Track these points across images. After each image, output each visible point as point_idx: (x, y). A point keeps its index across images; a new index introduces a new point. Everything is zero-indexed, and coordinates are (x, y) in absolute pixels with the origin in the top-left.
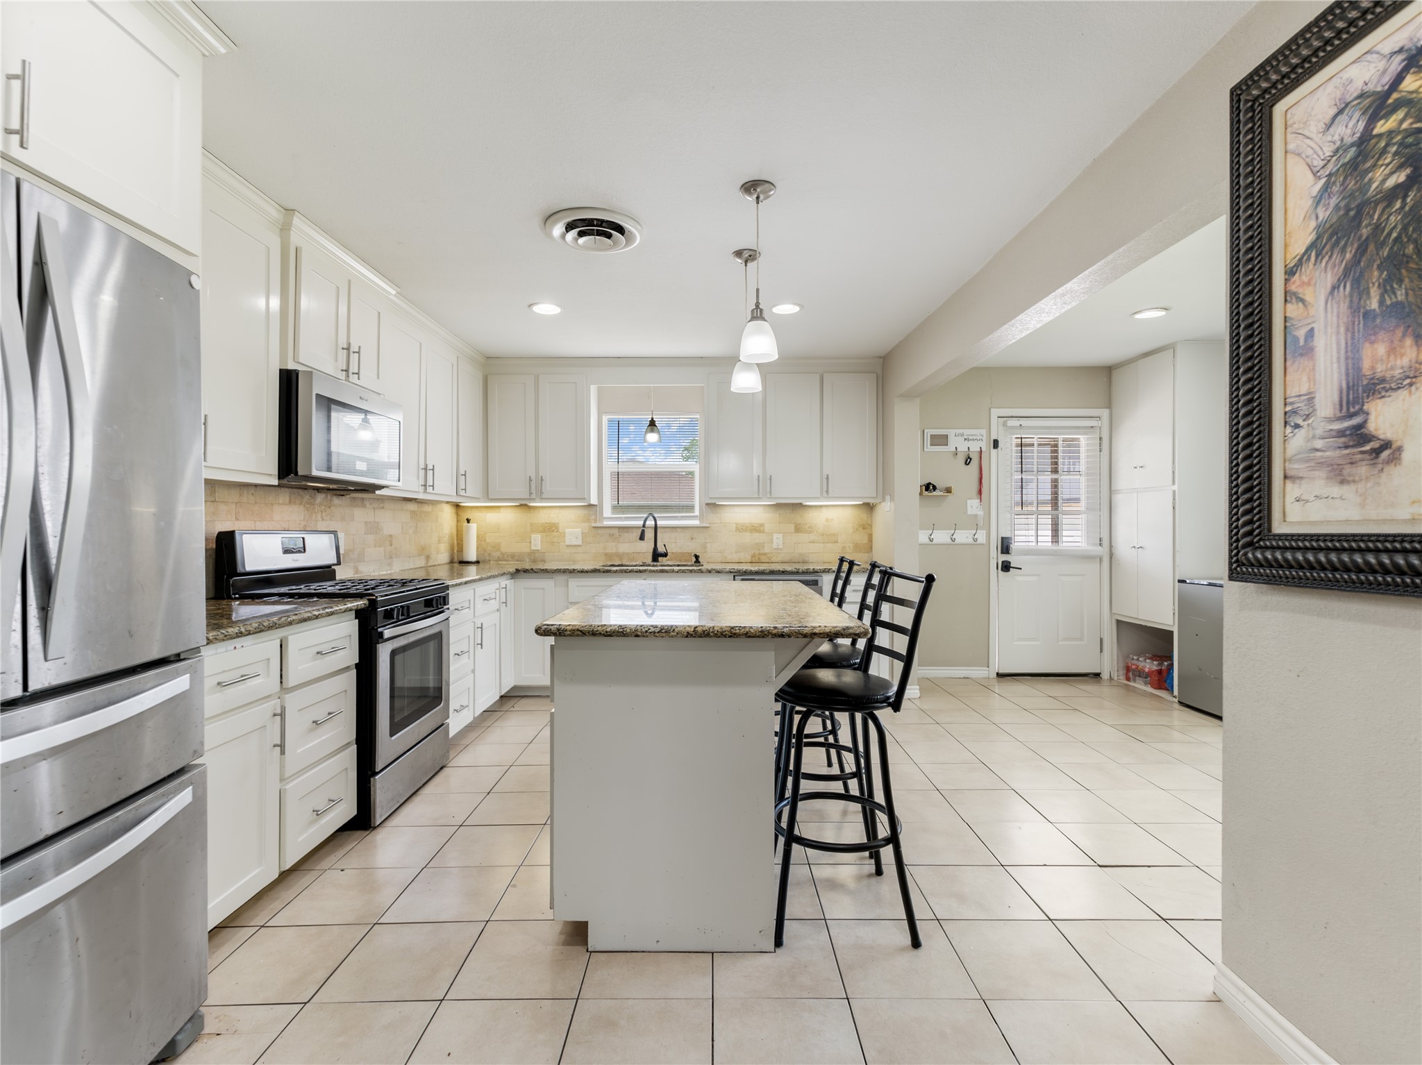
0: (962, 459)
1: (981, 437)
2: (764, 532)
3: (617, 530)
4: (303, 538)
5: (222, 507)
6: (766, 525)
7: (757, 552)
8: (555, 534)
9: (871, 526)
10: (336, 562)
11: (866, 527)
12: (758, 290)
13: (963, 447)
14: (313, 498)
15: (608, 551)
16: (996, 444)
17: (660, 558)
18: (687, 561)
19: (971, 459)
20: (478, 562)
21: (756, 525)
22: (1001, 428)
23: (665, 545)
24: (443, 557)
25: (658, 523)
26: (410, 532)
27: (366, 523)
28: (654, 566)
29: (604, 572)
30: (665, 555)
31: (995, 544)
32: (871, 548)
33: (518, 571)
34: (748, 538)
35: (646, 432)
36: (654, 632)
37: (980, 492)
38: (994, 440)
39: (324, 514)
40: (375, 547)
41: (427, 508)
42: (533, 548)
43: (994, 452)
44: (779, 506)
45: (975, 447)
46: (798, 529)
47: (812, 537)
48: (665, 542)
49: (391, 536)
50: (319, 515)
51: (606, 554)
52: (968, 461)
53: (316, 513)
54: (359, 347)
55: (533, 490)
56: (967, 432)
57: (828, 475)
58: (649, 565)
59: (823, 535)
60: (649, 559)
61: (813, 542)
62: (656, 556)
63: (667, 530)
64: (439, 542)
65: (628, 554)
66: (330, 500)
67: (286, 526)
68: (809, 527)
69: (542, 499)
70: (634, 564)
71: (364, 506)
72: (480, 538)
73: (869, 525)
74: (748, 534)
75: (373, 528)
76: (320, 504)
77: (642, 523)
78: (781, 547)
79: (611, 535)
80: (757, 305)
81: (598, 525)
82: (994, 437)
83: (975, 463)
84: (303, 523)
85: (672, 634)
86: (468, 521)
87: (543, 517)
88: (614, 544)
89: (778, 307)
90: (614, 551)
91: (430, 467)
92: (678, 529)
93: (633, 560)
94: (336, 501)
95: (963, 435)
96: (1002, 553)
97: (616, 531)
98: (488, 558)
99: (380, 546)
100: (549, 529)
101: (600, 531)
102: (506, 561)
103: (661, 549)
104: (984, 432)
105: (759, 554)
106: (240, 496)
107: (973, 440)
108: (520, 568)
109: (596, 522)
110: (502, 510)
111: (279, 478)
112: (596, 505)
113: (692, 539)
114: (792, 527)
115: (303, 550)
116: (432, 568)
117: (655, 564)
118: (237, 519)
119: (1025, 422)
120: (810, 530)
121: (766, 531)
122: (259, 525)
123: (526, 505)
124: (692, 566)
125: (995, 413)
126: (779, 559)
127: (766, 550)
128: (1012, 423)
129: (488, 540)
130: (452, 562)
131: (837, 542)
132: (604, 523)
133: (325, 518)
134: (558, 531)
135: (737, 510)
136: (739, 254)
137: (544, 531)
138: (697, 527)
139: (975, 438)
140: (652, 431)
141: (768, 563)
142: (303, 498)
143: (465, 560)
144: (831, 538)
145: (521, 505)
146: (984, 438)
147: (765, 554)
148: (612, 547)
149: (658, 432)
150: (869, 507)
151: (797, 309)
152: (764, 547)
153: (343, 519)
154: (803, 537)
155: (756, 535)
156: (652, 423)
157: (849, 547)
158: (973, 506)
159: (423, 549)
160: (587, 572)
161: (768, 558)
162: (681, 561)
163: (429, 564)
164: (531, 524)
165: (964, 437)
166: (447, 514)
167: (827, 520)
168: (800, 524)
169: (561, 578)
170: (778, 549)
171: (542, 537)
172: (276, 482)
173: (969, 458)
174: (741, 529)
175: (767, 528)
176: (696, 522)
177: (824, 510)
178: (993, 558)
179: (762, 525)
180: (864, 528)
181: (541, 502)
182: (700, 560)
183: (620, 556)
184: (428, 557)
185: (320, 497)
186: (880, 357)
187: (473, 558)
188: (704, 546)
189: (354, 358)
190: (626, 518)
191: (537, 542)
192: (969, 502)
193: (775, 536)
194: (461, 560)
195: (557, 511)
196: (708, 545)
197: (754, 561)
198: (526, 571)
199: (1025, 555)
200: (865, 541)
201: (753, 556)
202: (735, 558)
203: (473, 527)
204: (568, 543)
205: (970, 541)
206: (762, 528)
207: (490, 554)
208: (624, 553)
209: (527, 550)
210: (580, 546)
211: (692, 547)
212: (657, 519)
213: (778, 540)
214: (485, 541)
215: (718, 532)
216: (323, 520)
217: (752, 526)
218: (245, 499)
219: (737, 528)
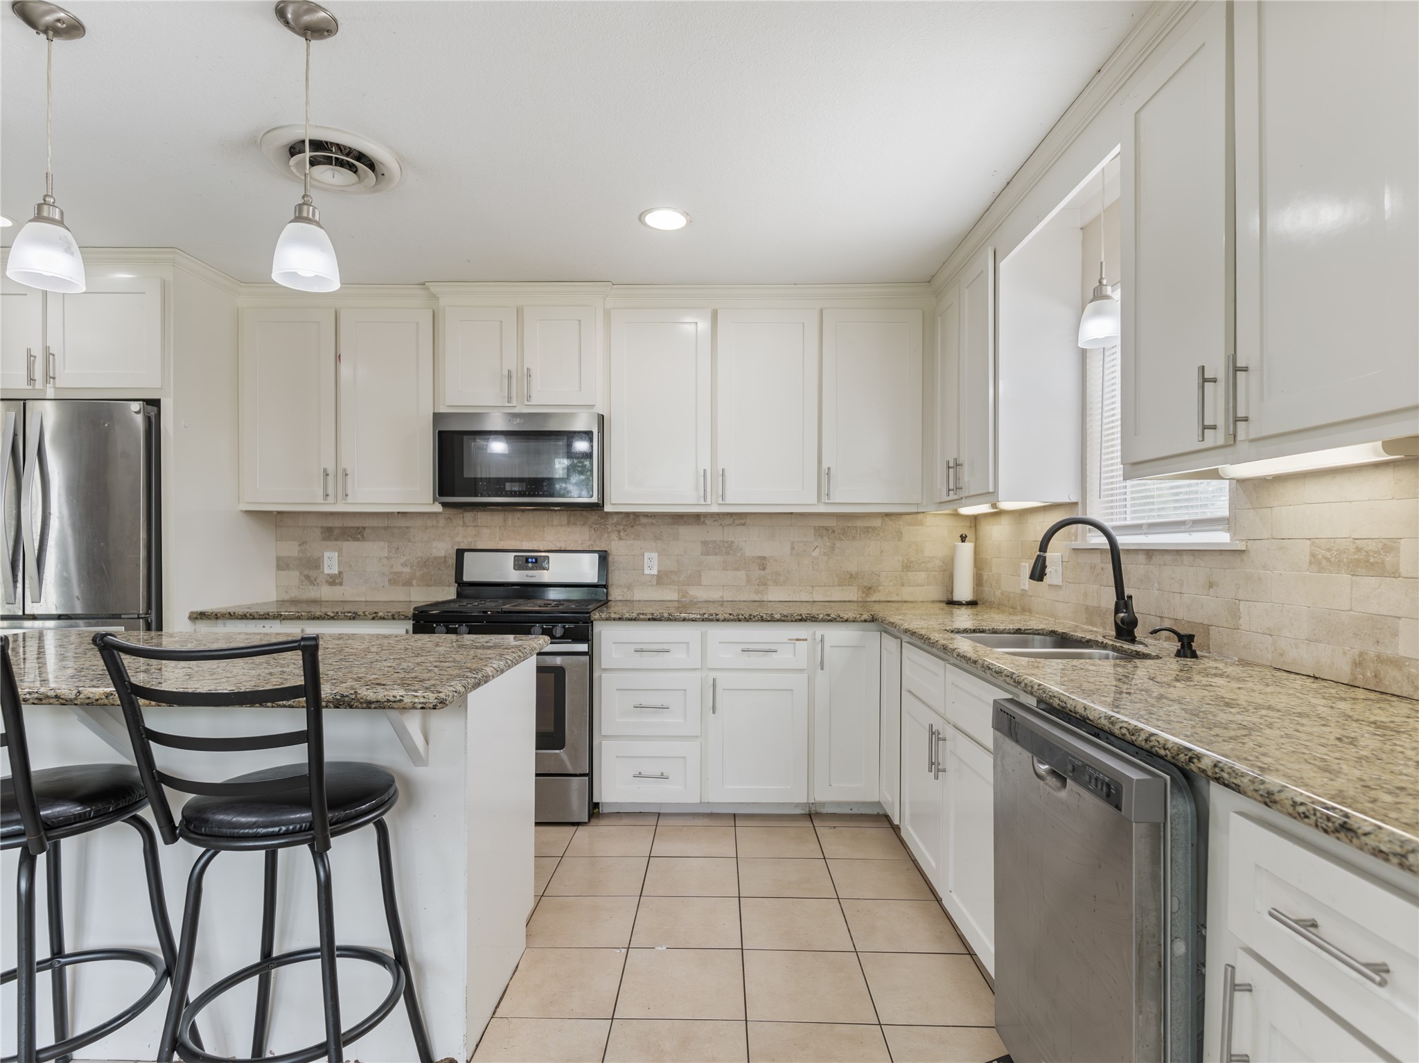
2: (1395, 574)
3: (1099, 556)
4: (548, 557)
6: (1402, 546)
7: (1372, 652)
15: (1089, 601)
20: (973, 604)
21: (1372, 546)
27: (704, 543)
39: (621, 534)
40: (725, 569)
49: (764, 558)
50: (614, 535)
51: (1087, 608)
53: (608, 533)
74: (1347, 578)
75: (718, 548)
79: (1092, 567)
86: (962, 538)
87: (1031, 531)
92: (1187, 559)
97: (1098, 559)
99: (737, 569)
101: (1081, 558)
105: (1378, 657)
110: (1002, 520)
112: (1076, 504)
113: (1211, 586)
115: (542, 567)
121: (1403, 570)
129: (993, 570)
133: (623, 538)
135: (1312, 490)
137: (1031, 556)
138: (1221, 551)
143: (955, 599)
147: (1397, 663)
148: (1093, 596)
152: (1395, 634)
153: (656, 538)
155: (1369, 583)
159: (852, 577)
163: (871, 599)
164: (1022, 543)
171: (1029, 567)
174: (1327, 558)
176: (1221, 538)
179: (1390, 546)
183: (1102, 616)
188: (1234, 610)
191: (1025, 577)
195: (1042, 518)
196: (1241, 607)
201: (1358, 663)
204: (1049, 579)
206: (1389, 559)
207: (990, 595)
208: (1106, 610)
211: (1210, 609)
215: (1265, 567)
216: (620, 539)
217: (1358, 550)
218: (510, 522)
219: (1313, 555)
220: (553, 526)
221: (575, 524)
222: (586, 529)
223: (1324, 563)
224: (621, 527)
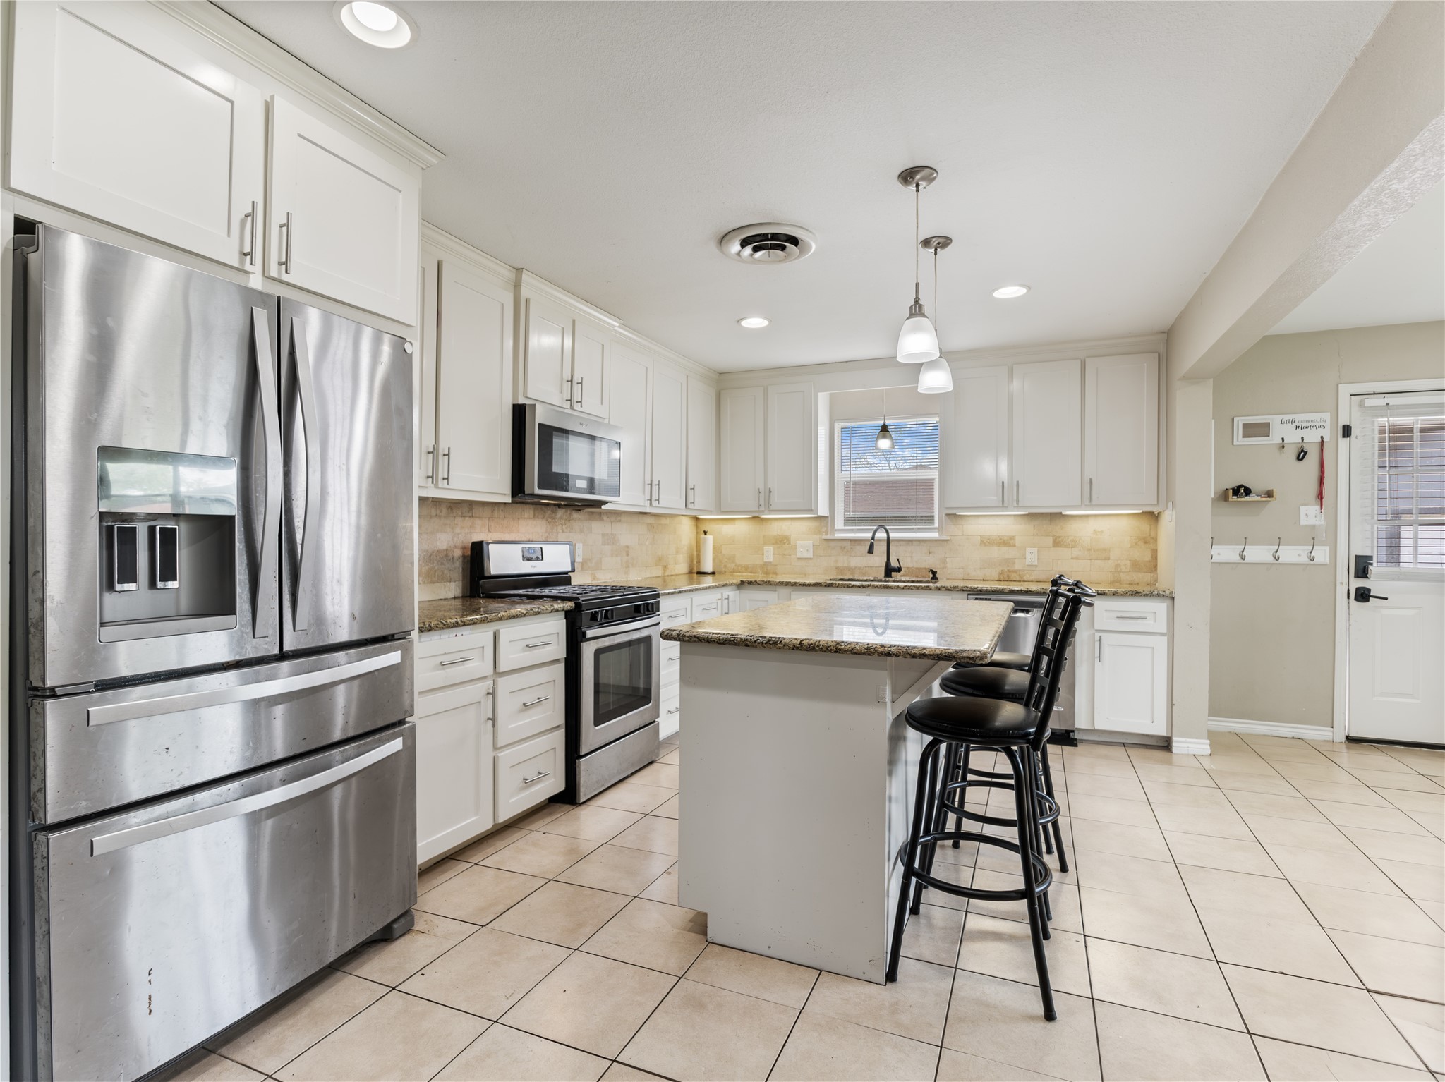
0: (1291, 453)
1: (1322, 423)
2: (1014, 546)
3: (849, 542)
4: (541, 548)
5: (478, 522)
6: (1017, 538)
7: (1006, 569)
8: (786, 546)
9: (1155, 540)
10: (570, 569)
11: (1150, 541)
12: (917, 285)
13: (1293, 437)
14: (553, 513)
15: (840, 564)
16: (1347, 431)
17: (893, 573)
18: (924, 577)
19: (1306, 453)
20: (713, 573)
21: (1006, 538)
22: (1355, 409)
23: (898, 560)
24: (682, 567)
25: (892, 535)
26: (647, 543)
27: (603, 535)
28: (885, 581)
29: (825, 586)
30: (899, 570)
31: (1344, 563)
32: (1155, 567)
33: (742, 582)
34: (995, 553)
35: (878, 439)
36: (763, 643)
37: (1320, 496)
38: (1344, 426)
39: (564, 527)
40: (612, 556)
41: (664, 521)
42: (766, 560)
43: (1343, 442)
44: (1032, 516)
45: (1312, 437)
46: (1057, 543)
47: (1075, 552)
48: (900, 556)
49: (627, 547)
50: (560, 528)
51: (837, 568)
52: (1301, 455)
53: (557, 526)
54: (582, 378)
55: (762, 502)
56: (1299, 418)
57: (1090, 479)
58: (881, 581)
59: (1089, 550)
60: (881, 575)
61: (1077, 558)
62: (889, 570)
63: (901, 543)
64: (677, 553)
65: (860, 568)
66: (570, 514)
67: (530, 537)
68: (1072, 541)
69: (771, 511)
70: (865, 578)
71: (602, 520)
72: (716, 549)
73: (1152, 538)
74: (996, 548)
75: (610, 539)
76: (561, 518)
77: (870, 535)
78: (1036, 563)
79: (843, 548)
80: (917, 301)
81: (829, 537)
82: (1343, 420)
83: (1312, 458)
84: (546, 535)
85: (779, 645)
86: (705, 533)
87: (775, 529)
88: (846, 557)
89: (1000, 290)
90: (846, 565)
91: (655, 482)
92: (914, 543)
93: (865, 574)
94: (575, 515)
95: (1293, 421)
96: (1357, 576)
97: (847, 544)
98: (724, 569)
99: (617, 556)
100: (781, 541)
101: (832, 544)
102: (740, 572)
103: (894, 563)
104: (1327, 416)
105: (1009, 571)
106: (492, 512)
107: (1310, 427)
108: (744, 580)
109: (827, 534)
110: (737, 522)
111: (512, 497)
112: (828, 517)
113: (929, 553)
114: (1050, 541)
115: (540, 558)
116: (670, 577)
117: (887, 579)
118: (489, 531)
119: (1393, 400)
120: (1073, 544)
121: (1016, 544)
122: (507, 538)
123: (758, 517)
124: (928, 582)
125: (1345, 390)
126: (1033, 577)
127: (1017, 567)
128: (1370, 402)
129: (724, 552)
130: (691, 572)
131: (1109, 559)
132: (836, 535)
133: (565, 530)
134: (789, 543)
135: (981, 520)
136: (926, 243)
137: (776, 543)
138: (936, 540)
139: (1313, 424)
140: (884, 437)
141: (1020, 581)
142: (545, 513)
143: (702, 571)
144: (1101, 553)
145: (754, 517)
146: (1328, 425)
147: (1015, 571)
148: (843, 561)
149: (891, 438)
150: (1153, 517)
151: (1023, 291)
152: (1014, 563)
153: (581, 531)
154: (1063, 552)
155: (1004, 549)
156: (884, 428)
157: (1125, 565)
158: (1310, 514)
159: (660, 560)
160: (809, 585)
161: (1020, 575)
162: (917, 577)
163: (666, 574)
164: (764, 536)
165: (1294, 425)
166: (686, 529)
167: (1095, 532)
168: (1060, 537)
169: (784, 591)
170: (1031, 565)
171: (774, 549)
172: (509, 500)
173: (1302, 451)
174: (986, 542)
175: (1018, 542)
176: (935, 535)
177: (1091, 521)
178: (1342, 583)
179: (1012, 538)
180: (1145, 543)
181: (770, 514)
182: (937, 576)
183: (852, 570)
184: (665, 568)
185: (560, 512)
186: (1164, 332)
187: (709, 569)
188: (944, 562)
189: (577, 388)
190: (858, 530)
191: (769, 554)
192: (1303, 509)
193: (1028, 550)
194: (698, 570)
195: (788, 523)
196: (947, 559)
197: (1002, 579)
198: (750, 583)
199: (1394, 580)
200: (1147, 557)
201: (1001, 573)
202: (980, 575)
203: (710, 538)
204: (799, 555)
205: (1305, 559)
206: (1012, 542)
207: (725, 566)
208: (856, 567)
209: (759, 562)
210: (811, 559)
211: (929, 562)
212: (889, 531)
213: (1031, 555)
214: (721, 552)
215: (959, 545)
216: (563, 532)
217: (1001, 539)
218: (496, 515)
219: (981, 541)
220: (524, 518)
221: (538, 517)
222: (544, 522)
223: (987, 544)
224: (563, 521)
